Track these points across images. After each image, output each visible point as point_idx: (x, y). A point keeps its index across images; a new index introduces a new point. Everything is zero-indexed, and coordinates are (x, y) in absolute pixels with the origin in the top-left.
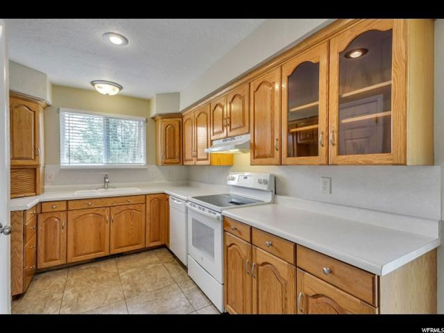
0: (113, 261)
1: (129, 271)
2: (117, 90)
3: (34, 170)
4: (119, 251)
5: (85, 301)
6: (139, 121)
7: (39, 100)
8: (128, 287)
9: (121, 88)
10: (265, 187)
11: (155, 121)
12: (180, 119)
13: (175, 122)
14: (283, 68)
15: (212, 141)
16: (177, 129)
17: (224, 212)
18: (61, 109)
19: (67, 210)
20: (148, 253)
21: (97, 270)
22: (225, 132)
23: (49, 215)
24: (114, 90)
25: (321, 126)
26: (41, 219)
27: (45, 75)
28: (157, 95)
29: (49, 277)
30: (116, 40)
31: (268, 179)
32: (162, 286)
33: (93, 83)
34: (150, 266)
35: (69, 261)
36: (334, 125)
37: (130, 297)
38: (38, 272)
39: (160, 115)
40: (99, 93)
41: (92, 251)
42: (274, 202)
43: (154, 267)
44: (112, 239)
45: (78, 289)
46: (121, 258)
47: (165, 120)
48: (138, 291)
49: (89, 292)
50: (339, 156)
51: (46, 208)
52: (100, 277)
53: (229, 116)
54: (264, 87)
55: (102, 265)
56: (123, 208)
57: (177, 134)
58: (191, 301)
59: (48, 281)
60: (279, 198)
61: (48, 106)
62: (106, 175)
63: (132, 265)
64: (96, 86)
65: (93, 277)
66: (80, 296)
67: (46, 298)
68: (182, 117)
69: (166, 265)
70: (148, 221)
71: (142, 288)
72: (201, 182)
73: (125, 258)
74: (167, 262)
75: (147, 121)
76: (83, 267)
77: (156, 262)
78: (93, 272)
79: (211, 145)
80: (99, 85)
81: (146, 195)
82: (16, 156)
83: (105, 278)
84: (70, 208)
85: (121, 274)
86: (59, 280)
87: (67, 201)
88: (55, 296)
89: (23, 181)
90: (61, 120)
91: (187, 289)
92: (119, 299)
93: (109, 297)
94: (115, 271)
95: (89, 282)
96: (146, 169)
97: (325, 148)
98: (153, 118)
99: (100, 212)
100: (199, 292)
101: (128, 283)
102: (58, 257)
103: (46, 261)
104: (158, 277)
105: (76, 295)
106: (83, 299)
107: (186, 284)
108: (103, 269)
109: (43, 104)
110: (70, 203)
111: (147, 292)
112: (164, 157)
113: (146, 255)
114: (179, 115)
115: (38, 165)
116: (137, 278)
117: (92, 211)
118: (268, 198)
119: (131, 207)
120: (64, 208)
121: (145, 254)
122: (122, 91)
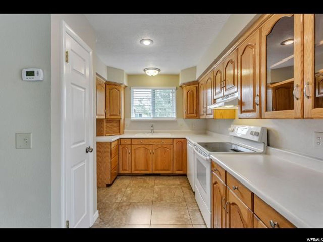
0: (153, 178)
1: (161, 186)
2: (157, 72)
3: (119, 121)
4: (157, 172)
5: (134, 196)
6: (172, 89)
7: (121, 84)
8: (156, 195)
9: (159, 70)
10: (256, 138)
11: (182, 88)
12: (198, 85)
13: (193, 88)
14: (262, 30)
15: (215, 100)
16: (195, 92)
17: (211, 156)
18: (132, 87)
19: (131, 144)
20: (175, 177)
21: (145, 180)
22: (222, 92)
23: (123, 146)
24: (155, 72)
25: (296, 79)
26: (120, 147)
27: (123, 70)
28: (182, 70)
29: (123, 179)
30: (147, 43)
31: (260, 132)
32: (176, 201)
33: (145, 70)
34: (173, 186)
35: (133, 173)
36: (309, 77)
37: (155, 202)
38: (119, 175)
39: (184, 84)
40: (148, 76)
41: (143, 169)
42: (266, 153)
43: (176, 187)
44: (154, 165)
45: (133, 188)
46: (158, 177)
47: (187, 87)
48: (161, 200)
49: (137, 192)
50: (314, 110)
51: (122, 142)
52: (145, 185)
53: (224, 79)
54: (248, 50)
55: (148, 179)
56: (160, 146)
57: (195, 96)
58: (191, 217)
59: (122, 181)
60: (271, 149)
61: (126, 87)
62: (153, 125)
63: (163, 183)
64: (146, 71)
65: (141, 184)
66: (133, 193)
67: (119, 189)
68: (199, 84)
69: (183, 188)
70: (175, 156)
71: (164, 199)
72: (214, 132)
73: (161, 178)
74: (184, 186)
75: (177, 89)
76: (139, 178)
77: (178, 185)
78: (142, 181)
79: (215, 103)
80: (148, 71)
81: (173, 139)
82: (111, 114)
83: (147, 186)
84: (133, 143)
85: (155, 187)
86: (127, 181)
87: (131, 139)
88: (123, 189)
89: (115, 127)
90: (131, 94)
91: (191, 208)
92: (150, 201)
93: (145, 198)
94: (153, 184)
95: (139, 187)
96: (176, 121)
97: (299, 101)
98: (181, 87)
99: (147, 146)
100: (199, 213)
101: (157, 193)
102: (127, 169)
103: (123, 170)
104: (176, 194)
105: (131, 191)
106: (134, 195)
107: (192, 205)
108: (147, 181)
109: (123, 86)
110: (132, 140)
111: (166, 202)
112: (187, 113)
113: (174, 179)
114: (196, 83)
115: (121, 119)
116: (163, 192)
117: (143, 146)
118: (260, 149)
119: (163, 146)
120: (130, 143)
121: (172, 177)
122: (161, 72)
